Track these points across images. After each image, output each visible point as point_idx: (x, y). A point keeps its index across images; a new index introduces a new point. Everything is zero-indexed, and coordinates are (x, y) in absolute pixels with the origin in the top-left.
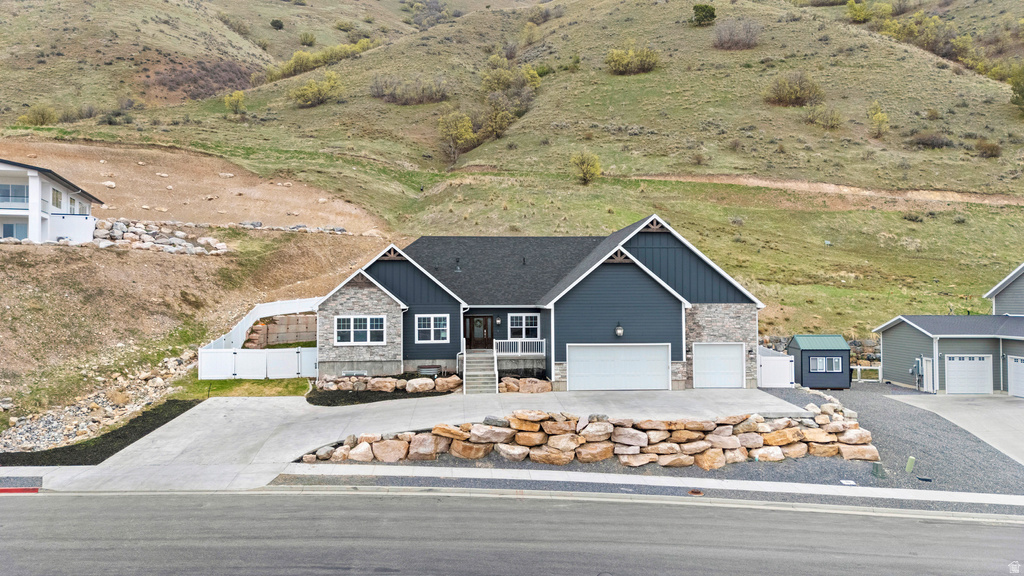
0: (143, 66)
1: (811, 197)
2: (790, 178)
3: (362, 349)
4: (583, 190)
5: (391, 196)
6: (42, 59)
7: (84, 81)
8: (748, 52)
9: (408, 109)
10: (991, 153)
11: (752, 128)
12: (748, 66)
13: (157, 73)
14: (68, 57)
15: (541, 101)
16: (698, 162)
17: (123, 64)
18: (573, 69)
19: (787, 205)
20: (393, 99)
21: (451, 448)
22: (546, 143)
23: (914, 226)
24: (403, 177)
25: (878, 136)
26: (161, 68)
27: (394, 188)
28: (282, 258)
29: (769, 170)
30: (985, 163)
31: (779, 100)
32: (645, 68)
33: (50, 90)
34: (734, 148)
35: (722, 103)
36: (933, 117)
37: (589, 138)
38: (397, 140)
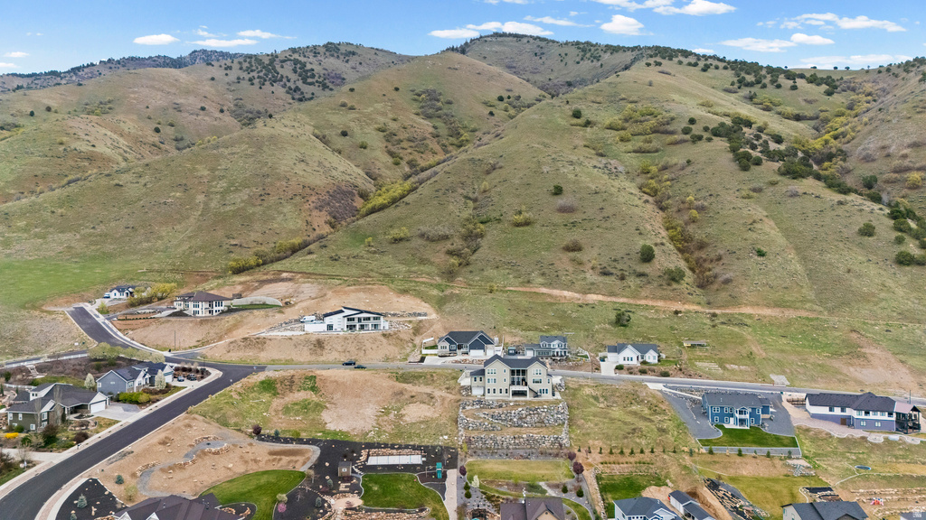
0: (306, 199)
1: (556, 297)
2: (555, 288)
3: (444, 350)
4: (490, 296)
5: (435, 296)
6: (262, 198)
7: (285, 210)
8: (570, 215)
9: (433, 245)
10: (622, 278)
11: (552, 264)
12: (566, 225)
13: (313, 202)
14: (273, 196)
15: (484, 243)
16: (529, 282)
17: (298, 198)
18: (499, 221)
19: (549, 300)
20: (428, 239)
21: (456, 362)
22: (483, 270)
23: (580, 309)
24: (438, 286)
25: (593, 268)
26: (313, 198)
27: (435, 292)
28: (421, 327)
29: (550, 285)
30: (618, 282)
31: (568, 249)
32: (527, 223)
33: (274, 219)
34: (543, 274)
35: (548, 249)
36: (615, 260)
37: (497, 267)
38: (432, 264)
